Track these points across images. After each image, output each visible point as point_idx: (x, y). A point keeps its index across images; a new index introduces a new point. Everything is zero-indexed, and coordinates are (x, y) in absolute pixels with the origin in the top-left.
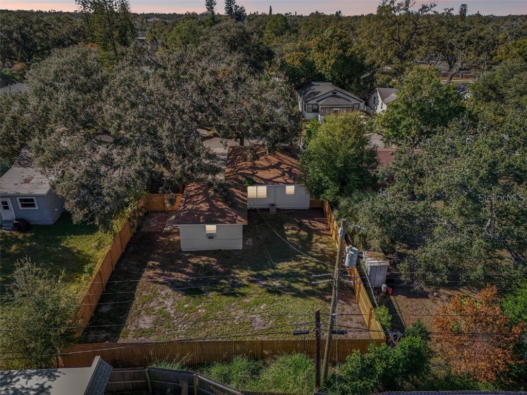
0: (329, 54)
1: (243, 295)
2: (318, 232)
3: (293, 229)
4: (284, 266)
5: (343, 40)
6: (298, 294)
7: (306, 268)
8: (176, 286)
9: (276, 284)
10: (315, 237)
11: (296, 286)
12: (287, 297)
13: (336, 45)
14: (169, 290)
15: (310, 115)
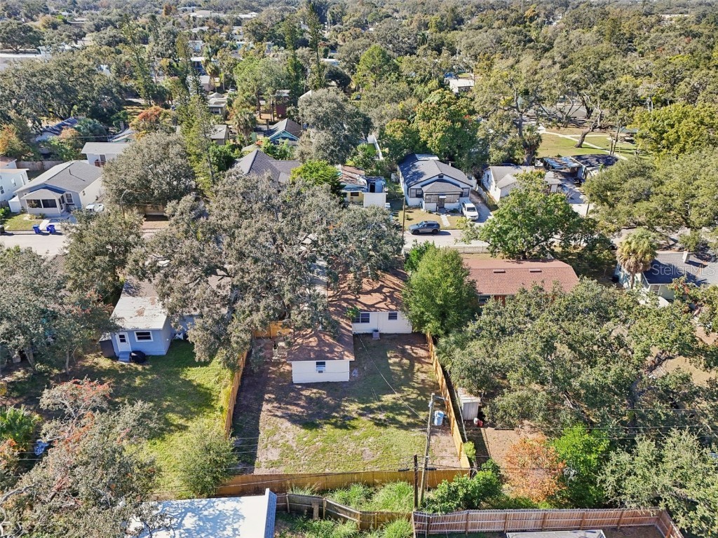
0: (435, 125)
1: (354, 428)
2: (419, 360)
3: (396, 357)
4: (388, 399)
5: (452, 108)
6: (401, 426)
7: (407, 400)
8: (294, 419)
9: (382, 416)
10: (417, 366)
11: (399, 418)
12: (392, 429)
13: (444, 114)
14: (288, 424)
15: (413, 201)
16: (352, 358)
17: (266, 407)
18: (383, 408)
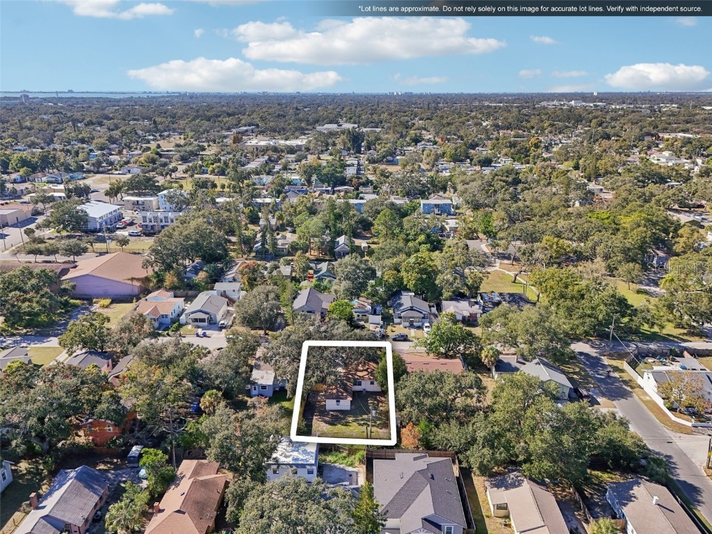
0: (411, 276)
1: (350, 426)
2: (382, 402)
3: (372, 400)
4: (365, 416)
5: (421, 266)
6: (369, 426)
8: (326, 422)
9: (362, 422)
10: (380, 404)
11: (369, 423)
13: (417, 270)
14: (324, 424)
15: (397, 320)
16: (351, 399)
17: (315, 418)
18: (362, 420)
